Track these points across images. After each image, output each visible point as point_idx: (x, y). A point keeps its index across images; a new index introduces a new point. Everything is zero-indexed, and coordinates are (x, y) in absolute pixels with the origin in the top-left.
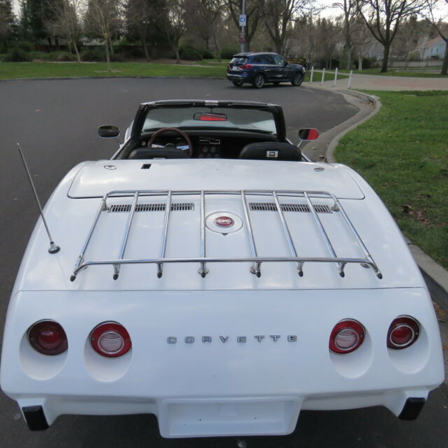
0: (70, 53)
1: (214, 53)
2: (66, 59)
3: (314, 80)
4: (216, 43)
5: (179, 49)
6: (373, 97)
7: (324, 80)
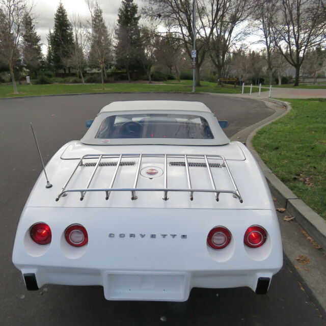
0: (78, 78)
1: (175, 76)
2: (75, 82)
3: (245, 92)
4: (176, 69)
5: (151, 74)
6: (286, 103)
7: (252, 92)
